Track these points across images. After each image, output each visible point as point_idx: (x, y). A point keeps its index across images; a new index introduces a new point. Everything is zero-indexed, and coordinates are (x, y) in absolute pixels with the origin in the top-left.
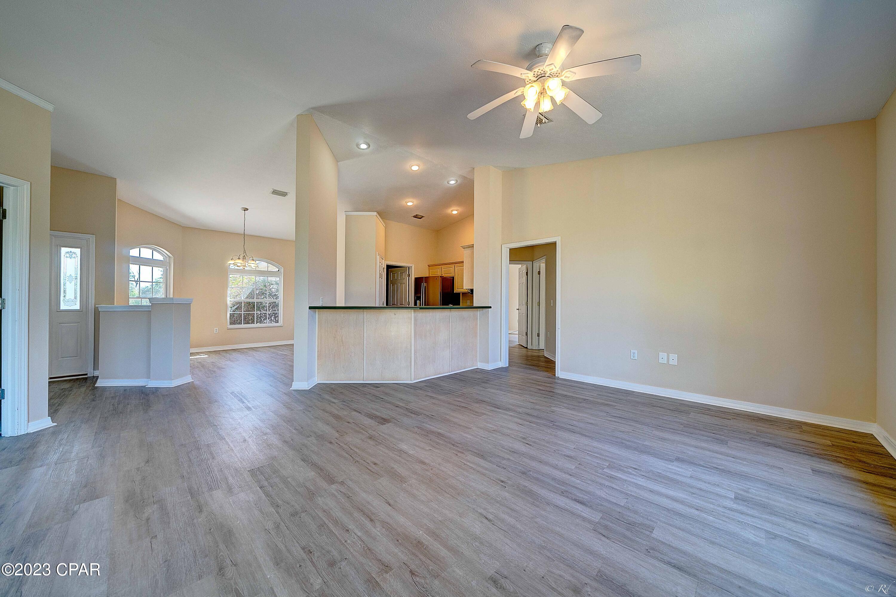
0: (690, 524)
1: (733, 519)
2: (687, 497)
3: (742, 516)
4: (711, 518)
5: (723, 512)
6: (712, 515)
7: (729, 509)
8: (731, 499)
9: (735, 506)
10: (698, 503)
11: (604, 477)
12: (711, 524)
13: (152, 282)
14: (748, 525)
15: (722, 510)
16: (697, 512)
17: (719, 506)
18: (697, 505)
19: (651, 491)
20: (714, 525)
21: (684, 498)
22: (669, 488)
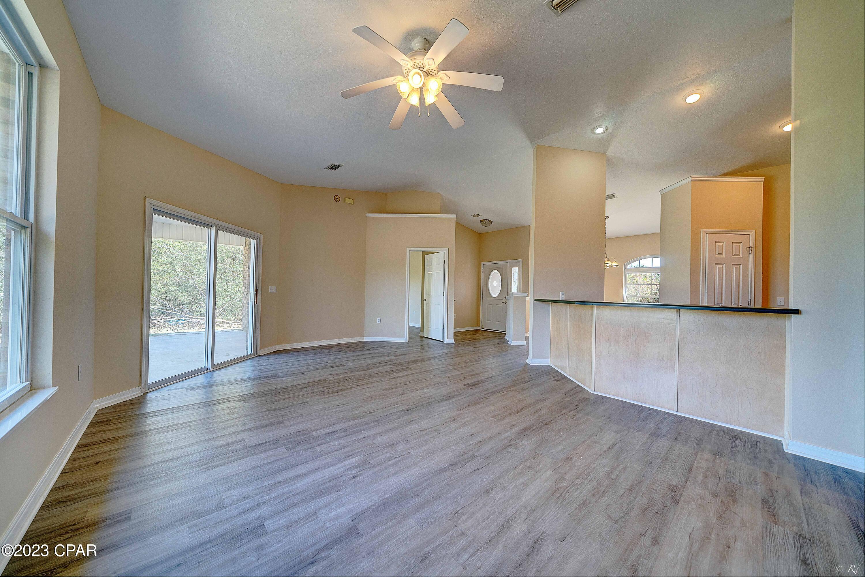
0: (274, 468)
1: (251, 496)
2: (295, 486)
3: (247, 506)
4: (266, 484)
5: (262, 497)
6: (268, 487)
7: (260, 504)
8: (266, 519)
9: (258, 513)
10: (284, 488)
11: (354, 452)
12: (263, 479)
13: (652, 284)
14: (239, 501)
15: (264, 498)
16: (278, 480)
17: (269, 501)
18: (283, 486)
19: (318, 469)
20: (261, 480)
21: (295, 484)
22: (313, 483)
